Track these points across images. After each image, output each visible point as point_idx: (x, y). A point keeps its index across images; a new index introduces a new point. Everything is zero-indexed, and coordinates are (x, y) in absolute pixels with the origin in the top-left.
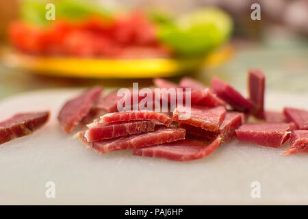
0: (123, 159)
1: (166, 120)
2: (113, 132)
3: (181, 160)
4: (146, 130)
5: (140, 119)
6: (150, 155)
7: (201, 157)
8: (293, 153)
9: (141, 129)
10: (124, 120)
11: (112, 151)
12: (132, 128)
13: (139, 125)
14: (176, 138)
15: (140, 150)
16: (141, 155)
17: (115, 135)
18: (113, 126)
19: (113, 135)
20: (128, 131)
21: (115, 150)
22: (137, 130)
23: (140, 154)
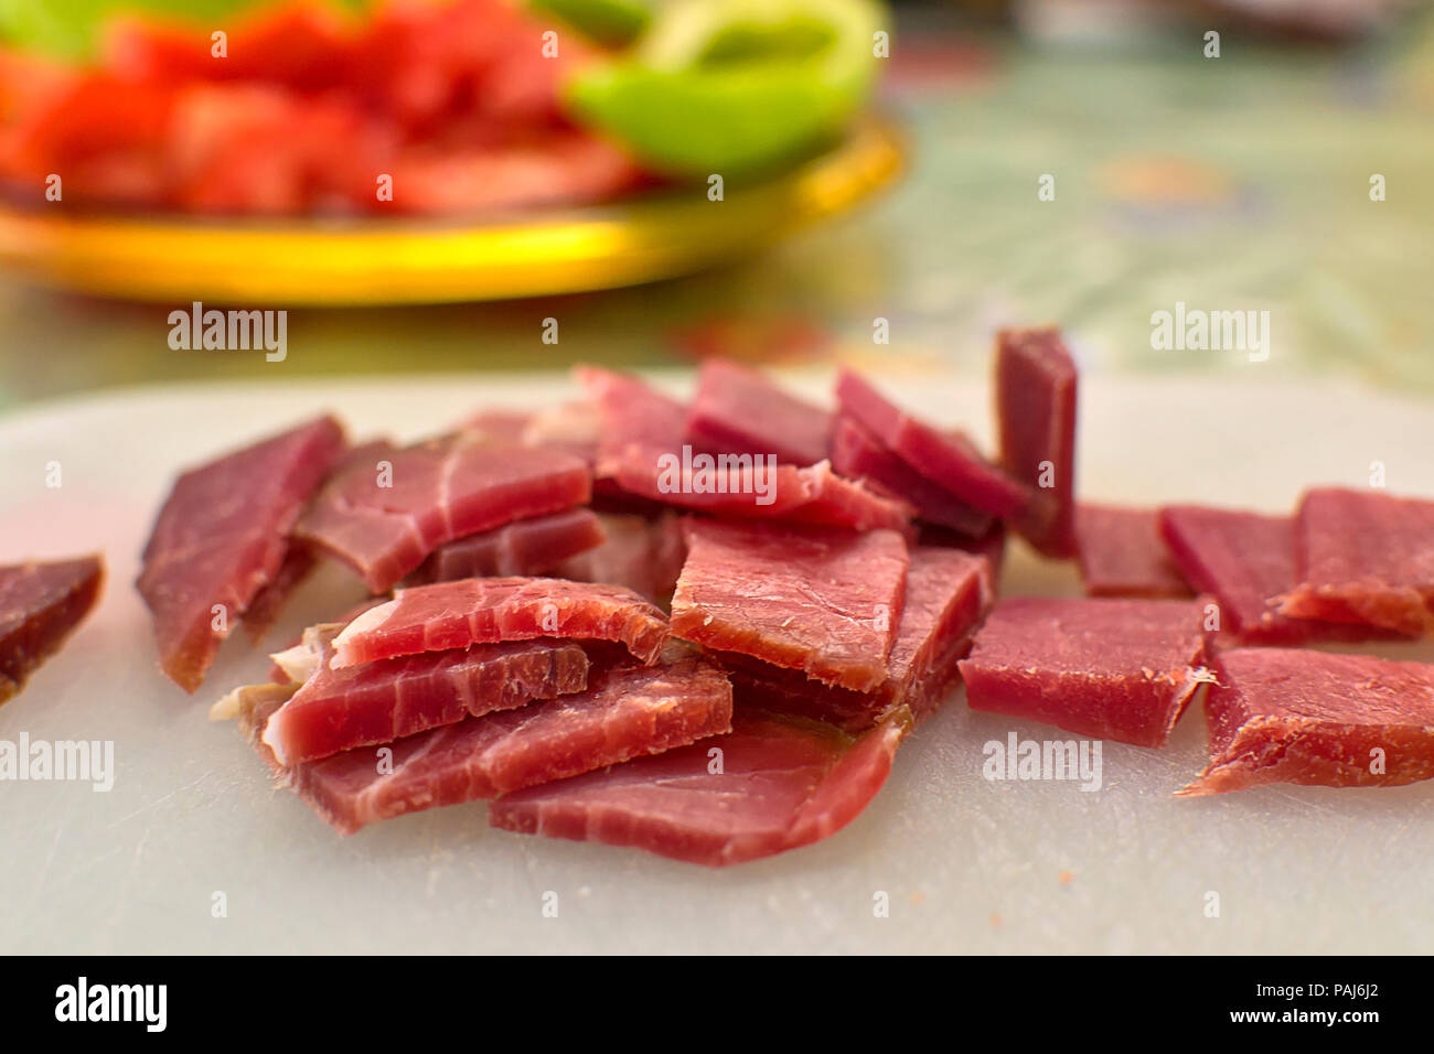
0: (448, 856)
1: (639, 634)
2: (397, 710)
3: (721, 862)
4: (549, 688)
5: (520, 636)
6: (571, 828)
7: (811, 836)
8: (1227, 785)
9: (528, 688)
10: (446, 645)
11: (398, 813)
12: (484, 686)
13: (515, 668)
14: (690, 732)
15: (525, 804)
16: (532, 829)
17: (405, 727)
18: (397, 681)
19: (396, 727)
20: (465, 699)
21: (411, 808)
22: (507, 693)
23: (528, 824)
